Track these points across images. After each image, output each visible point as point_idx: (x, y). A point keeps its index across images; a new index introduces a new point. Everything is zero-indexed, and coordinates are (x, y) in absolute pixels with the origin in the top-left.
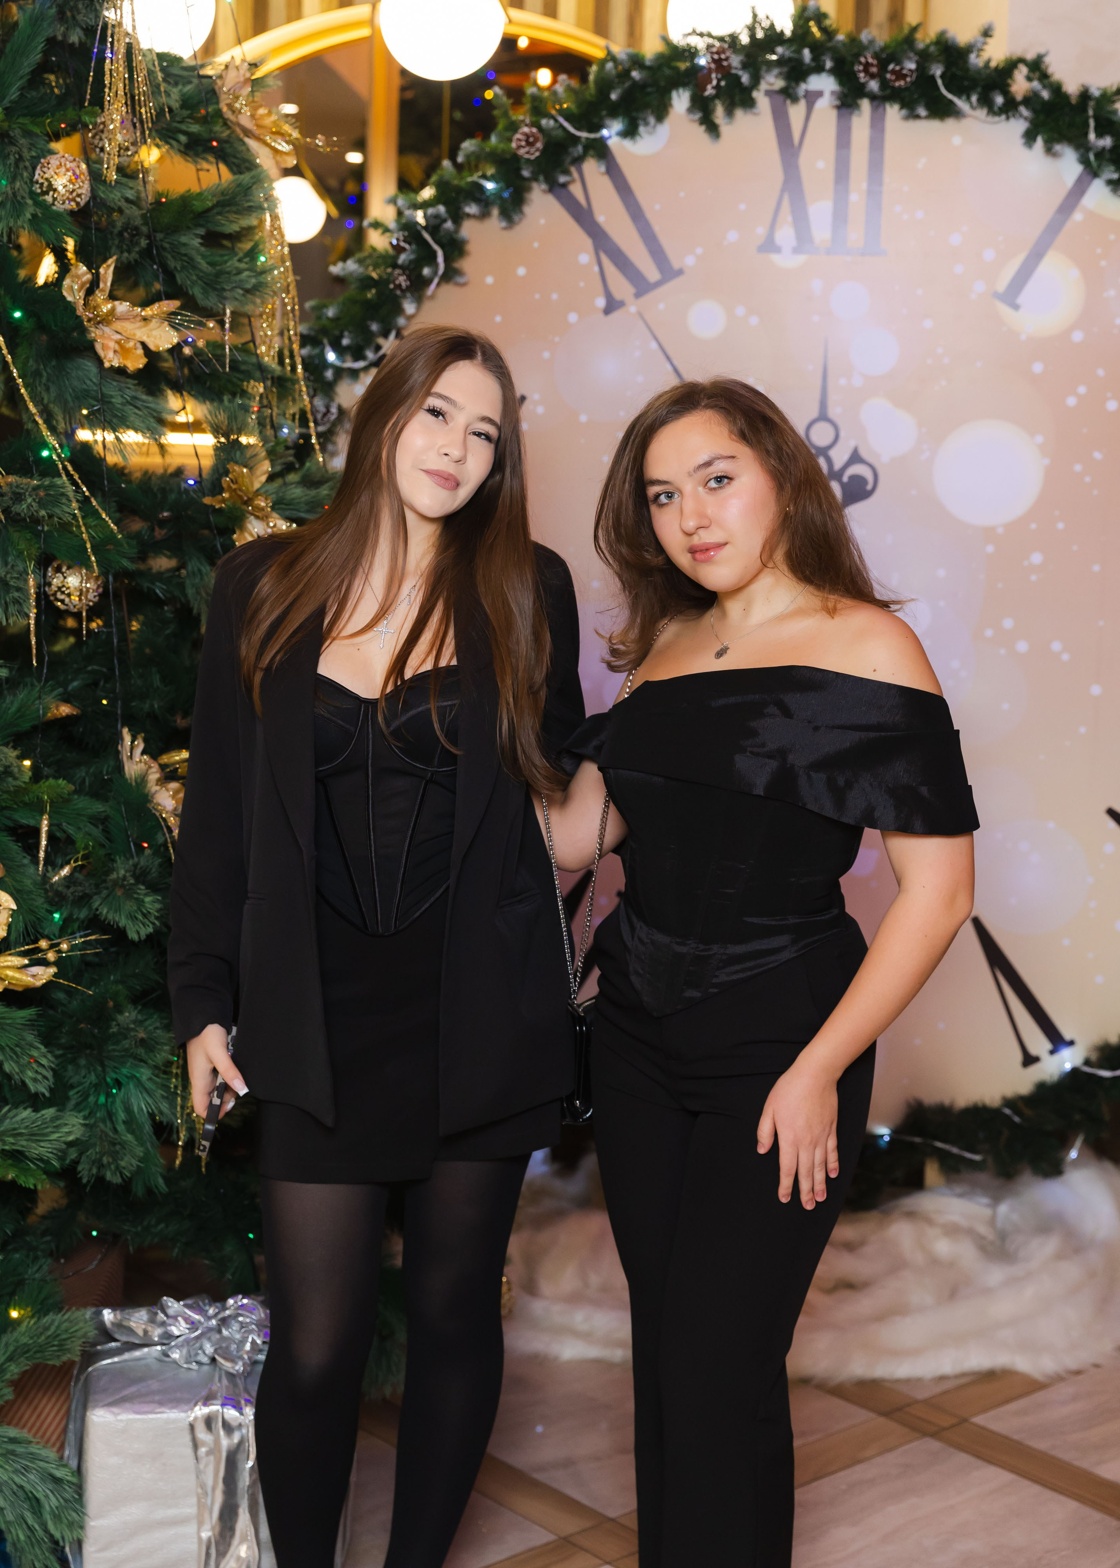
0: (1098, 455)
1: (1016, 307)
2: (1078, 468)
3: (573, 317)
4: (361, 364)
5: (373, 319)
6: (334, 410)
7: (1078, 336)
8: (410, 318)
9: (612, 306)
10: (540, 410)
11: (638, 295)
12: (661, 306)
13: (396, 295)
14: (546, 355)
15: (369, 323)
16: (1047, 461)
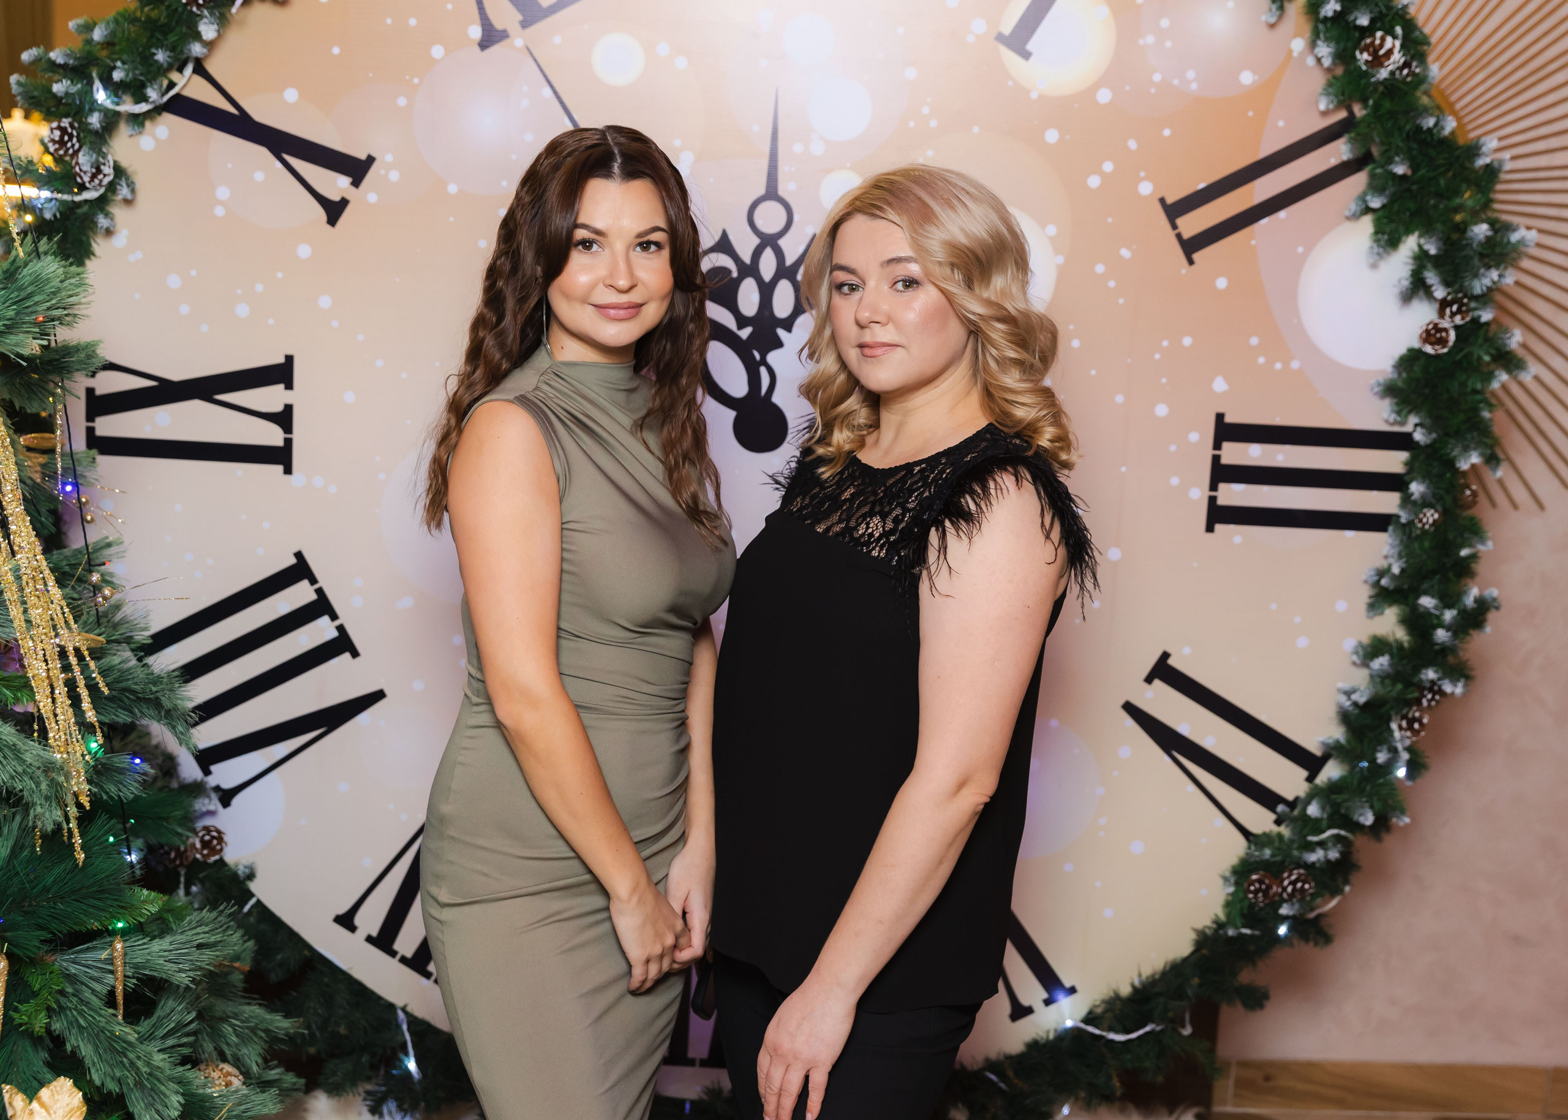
0: (1125, 253)
1: (1026, 55)
2: (1100, 269)
3: (438, 52)
4: (143, 107)
5: (160, 45)
6: (108, 170)
7: (1104, 96)
8: (210, 45)
9: (491, 37)
10: (394, 176)
11: (525, 24)
12: (557, 40)
13: (192, 12)
14: (402, 102)
15: (154, 50)
16: (1060, 259)
